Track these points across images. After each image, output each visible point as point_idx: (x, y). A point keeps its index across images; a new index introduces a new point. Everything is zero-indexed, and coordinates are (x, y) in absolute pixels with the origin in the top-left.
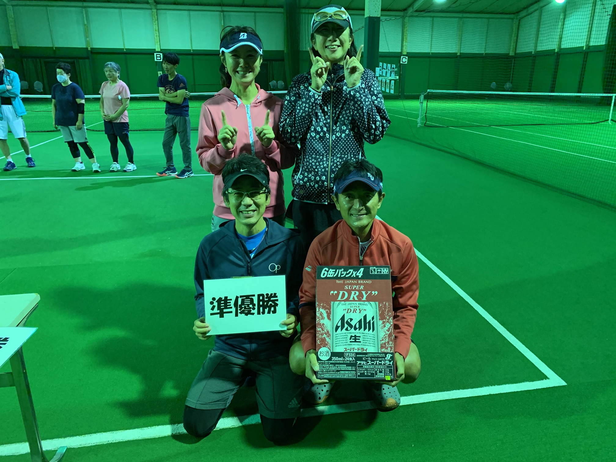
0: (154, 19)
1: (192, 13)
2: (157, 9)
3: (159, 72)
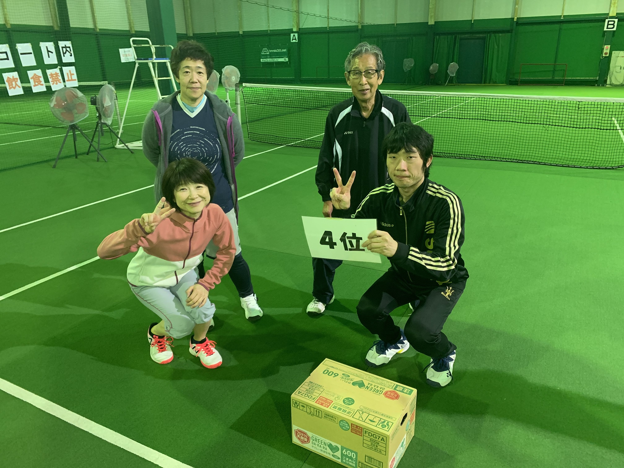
3: (605, 46)
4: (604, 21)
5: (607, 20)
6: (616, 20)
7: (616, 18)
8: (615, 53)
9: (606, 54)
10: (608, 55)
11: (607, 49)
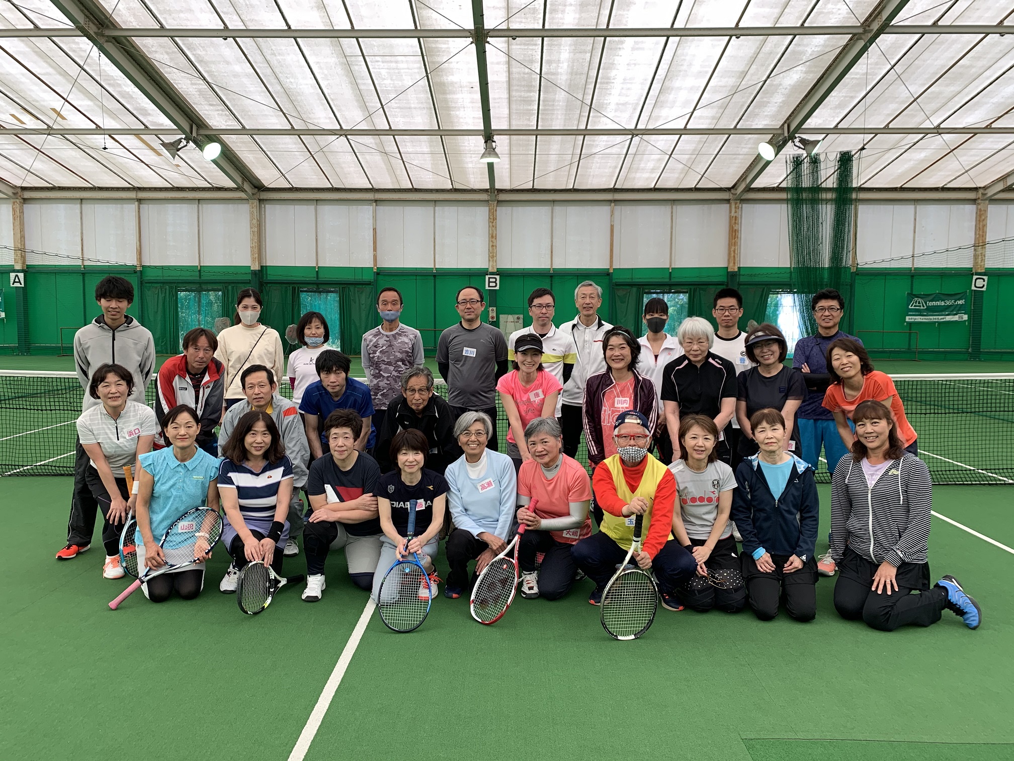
0: (491, 217)
2: (498, 201)
4: (484, 277)
5: (487, 277)
6: (498, 277)
8: (503, 318)
9: (493, 318)
11: (492, 312)
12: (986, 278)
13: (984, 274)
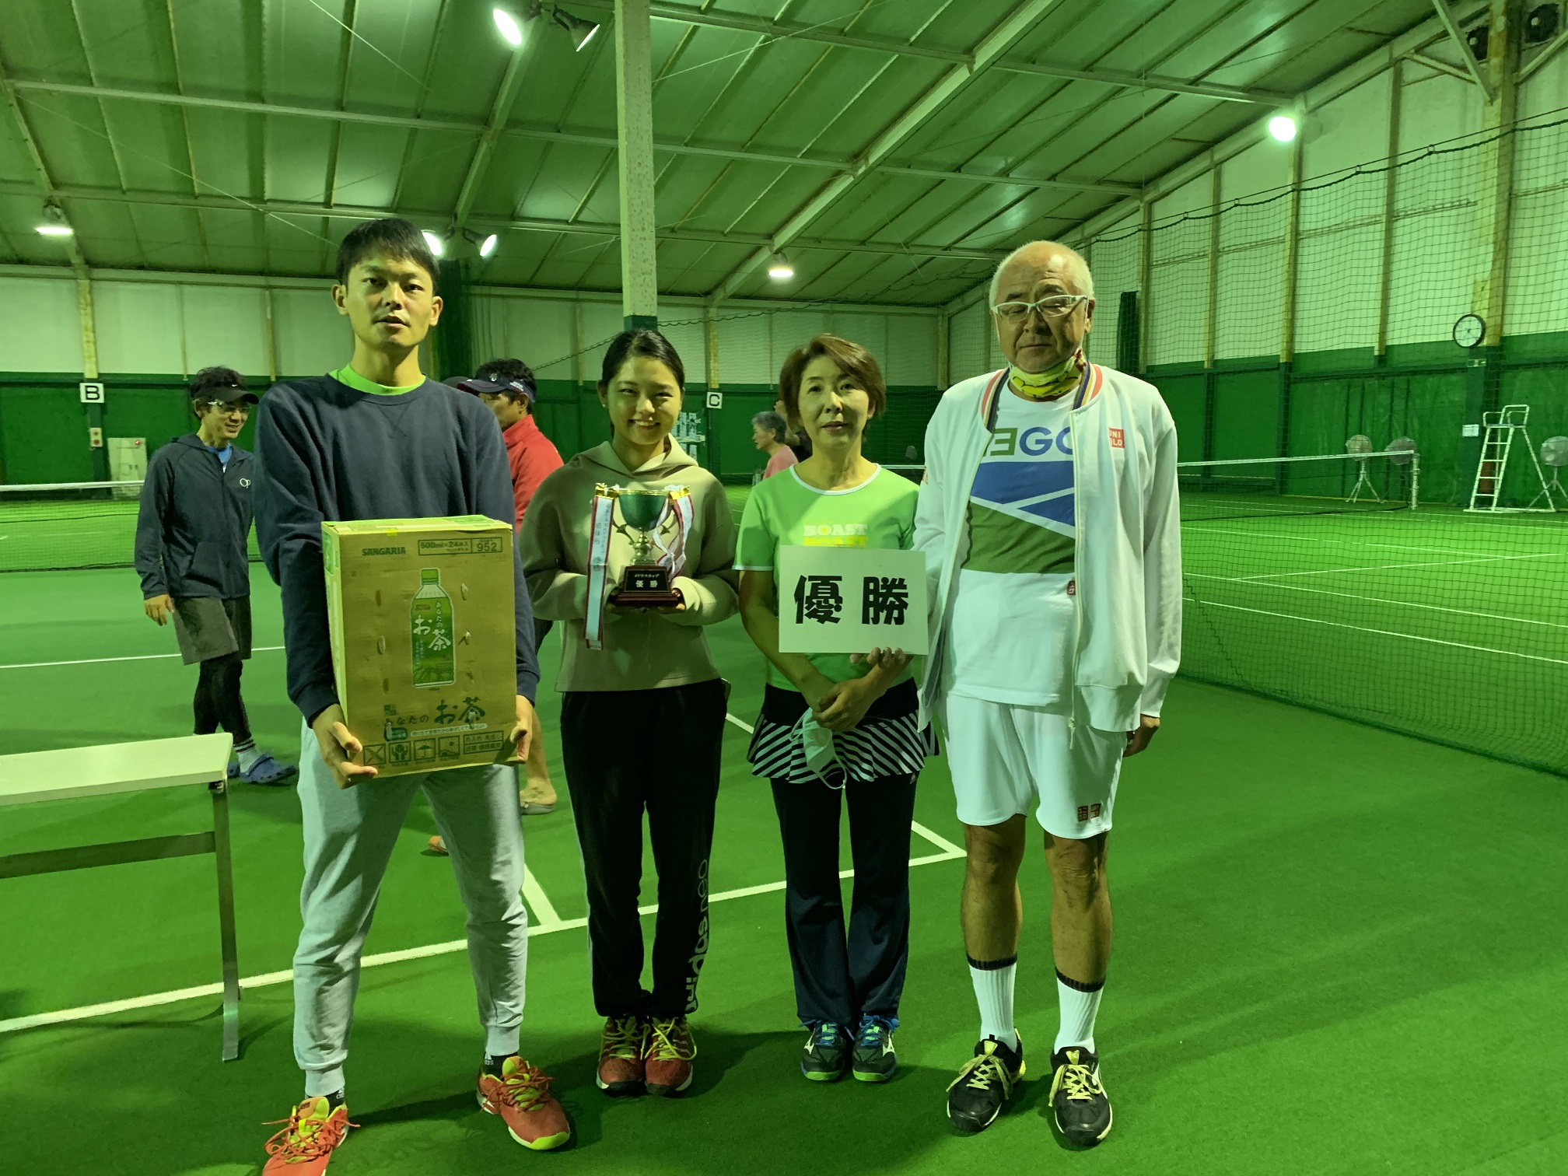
0: (82, 301)
1: (187, 289)
2: (92, 279)
3: (92, 430)
4: (78, 387)
5: (82, 386)
6: (100, 386)
7: (100, 382)
8: (113, 442)
9: (97, 442)
10: (100, 445)
11: (95, 434)
12: (720, 395)
13: (719, 390)
